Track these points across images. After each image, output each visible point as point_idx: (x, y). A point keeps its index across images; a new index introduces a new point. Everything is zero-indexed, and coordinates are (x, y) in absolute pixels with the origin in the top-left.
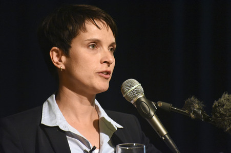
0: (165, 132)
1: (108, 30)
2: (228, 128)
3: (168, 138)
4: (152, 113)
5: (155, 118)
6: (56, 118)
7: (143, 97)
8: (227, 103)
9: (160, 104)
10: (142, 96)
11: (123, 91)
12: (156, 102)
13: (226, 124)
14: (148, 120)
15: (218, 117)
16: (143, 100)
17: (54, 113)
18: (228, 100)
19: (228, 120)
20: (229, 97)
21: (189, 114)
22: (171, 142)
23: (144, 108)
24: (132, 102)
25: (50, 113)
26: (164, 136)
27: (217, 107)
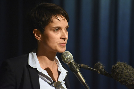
0: (84, 81)
1: (64, 20)
2: (120, 80)
3: (86, 84)
4: (78, 70)
5: (79, 73)
6: (36, 64)
8: (120, 67)
9: (82, 65)
10: (73, 61)
11: (63, 57)
12: (80, 64)
13: (119, 77)
15: (115, 74)
16: (73, 63)
17: (35, 61)
18: (121, 65)
19: (120, 76)
20: (121, 63)
21: (98, 71)
22: (87, 86)
23: (74, 67)
24: (67, 64)
25: (32, 60)
26: (84, 83)
27: (115, 69)
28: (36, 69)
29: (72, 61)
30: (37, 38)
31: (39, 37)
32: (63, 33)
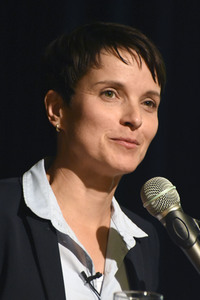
1: (140, 67)
4: (193, 238)
7: (179, 210)
10: (177, 208)
11: (145, 197)
14: (184, 250)
16: (179, 215)
23: (180, 230)
24: (159, 217)
28: (49, 221)
29: (174, 208)
30: (53, 119)
31: (58, 116)
32: (130, 106)
